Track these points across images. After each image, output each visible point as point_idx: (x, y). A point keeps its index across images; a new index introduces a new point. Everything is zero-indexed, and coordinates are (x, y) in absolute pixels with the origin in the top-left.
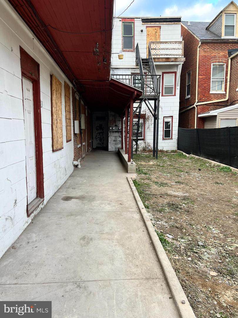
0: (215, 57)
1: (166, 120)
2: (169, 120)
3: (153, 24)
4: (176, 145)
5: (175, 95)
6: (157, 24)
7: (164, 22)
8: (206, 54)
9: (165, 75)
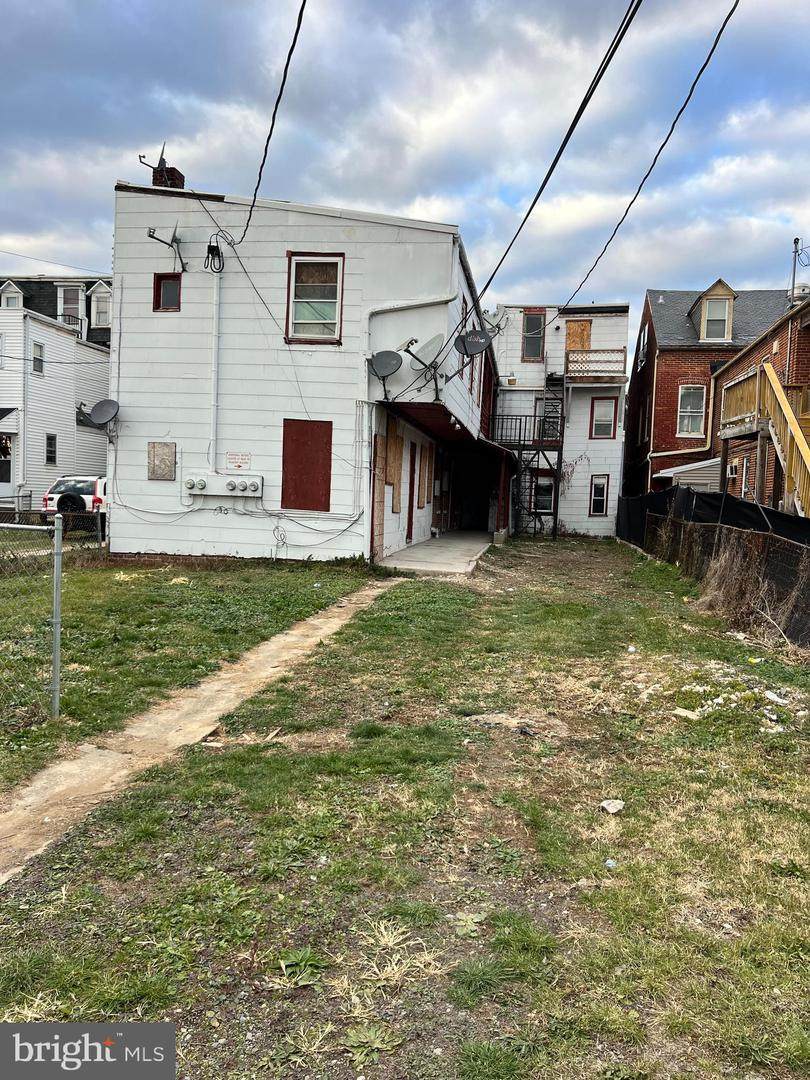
0: (686, 374)
1: (597, 481)
2: (603, 481)
3: (578, 317)
4: (614, 528)
5: (614, 438)
6: (586, 317)
7: (599, 312)
8: (670, 370)
9: (596, 403)
